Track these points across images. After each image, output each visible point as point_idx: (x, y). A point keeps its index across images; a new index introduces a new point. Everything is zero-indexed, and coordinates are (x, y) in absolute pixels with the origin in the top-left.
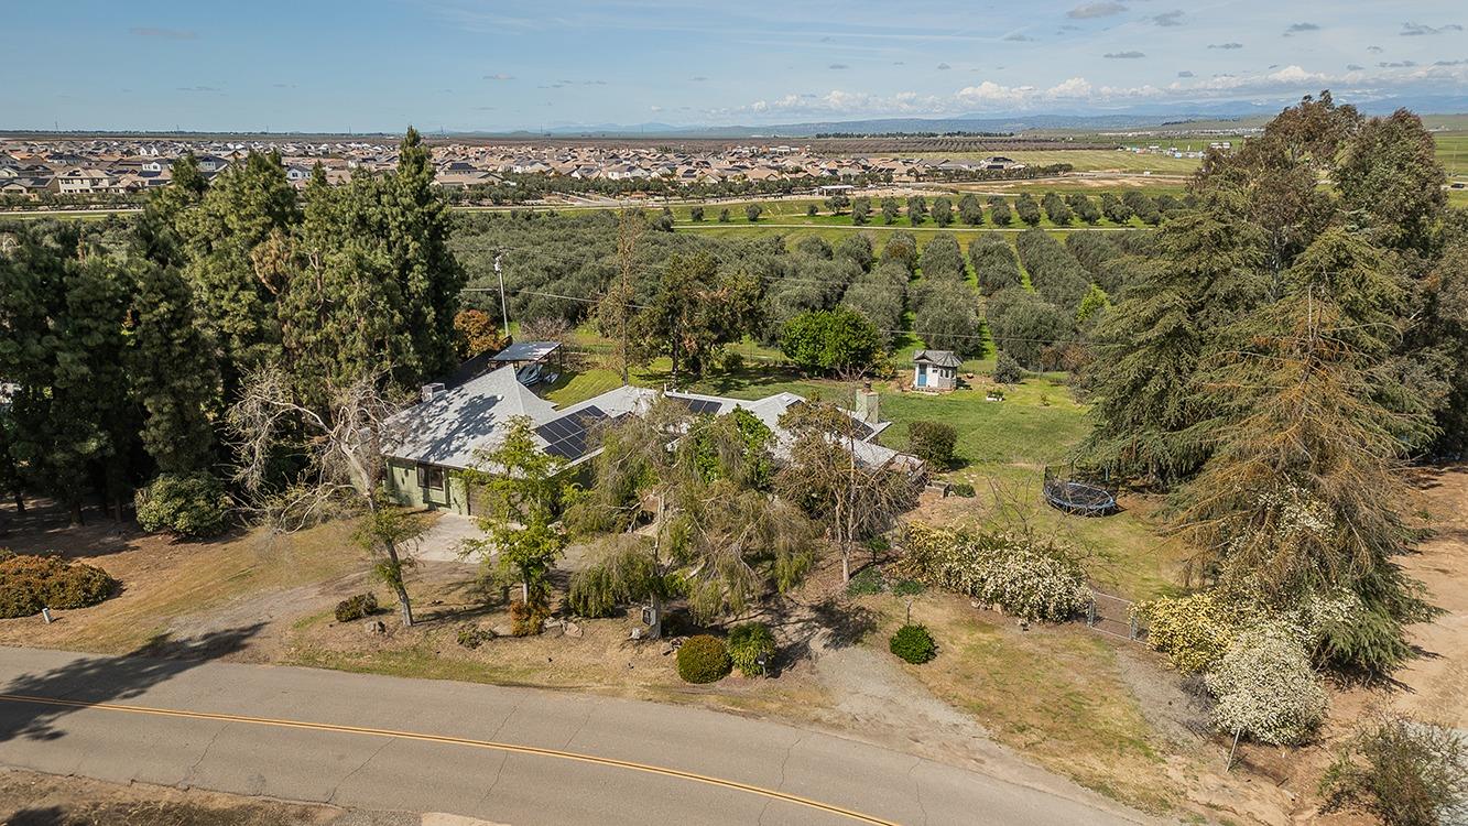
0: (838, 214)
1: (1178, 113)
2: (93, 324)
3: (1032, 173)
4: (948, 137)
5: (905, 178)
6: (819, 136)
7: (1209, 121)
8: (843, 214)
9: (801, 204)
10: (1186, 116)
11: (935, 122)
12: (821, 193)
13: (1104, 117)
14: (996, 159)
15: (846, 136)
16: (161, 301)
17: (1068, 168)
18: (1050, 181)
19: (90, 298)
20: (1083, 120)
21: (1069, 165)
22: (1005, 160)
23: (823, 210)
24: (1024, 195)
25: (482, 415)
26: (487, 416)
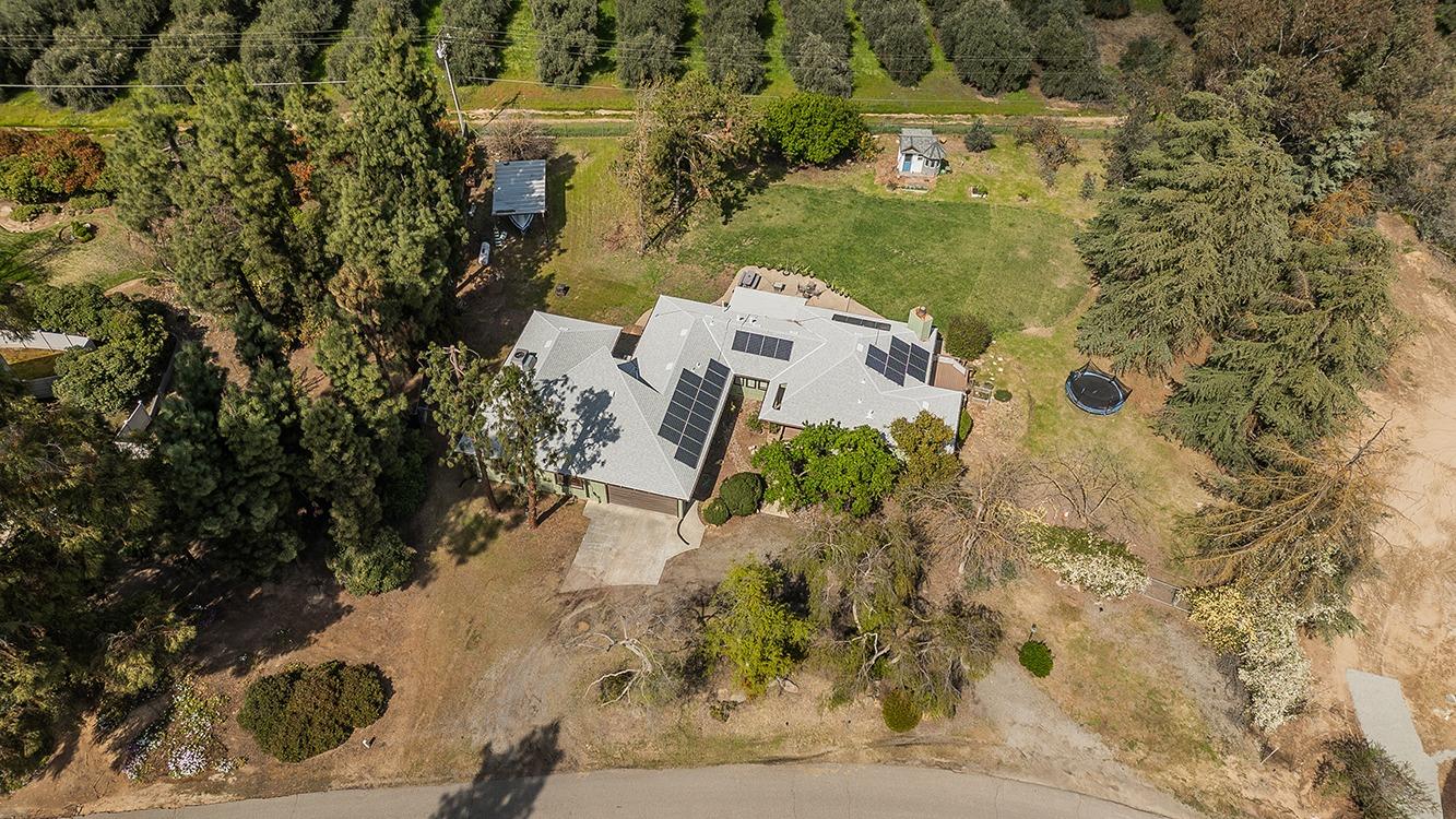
25: (601, 415)
26: (607, 416)
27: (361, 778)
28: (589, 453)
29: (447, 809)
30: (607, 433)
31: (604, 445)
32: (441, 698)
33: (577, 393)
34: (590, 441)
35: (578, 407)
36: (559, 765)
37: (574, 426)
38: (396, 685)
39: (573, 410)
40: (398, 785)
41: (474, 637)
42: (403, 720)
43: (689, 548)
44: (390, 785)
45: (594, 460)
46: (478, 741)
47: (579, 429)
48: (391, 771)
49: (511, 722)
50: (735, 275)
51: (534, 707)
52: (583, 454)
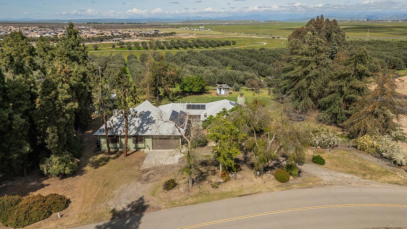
0: (121, 47)
1: (185, 18)
2: (23, 102)
3: (167, 34)
4: (128, 24)
5: (133, 36)
6: (88, 23)
7: (193, 21)
8: (123, 47)
9: (109, 44)
10: (187, 19)
11: (122, 19)
12: (113, 41)
13: (167, 19)
14: (155, 31)
15: (97, 23)
16: (51, 91)
17: (175, 33)
18: (171, 37)
19: (21, 92)
20: (162, 20)
21: (175, 32)
22: (158, 31)
23: (116, 46)
24: (172, 41)
25: (148, 117)
26: (150, 117)
28: (145, 128)
30: (151, 122)
31: (150, 125)
34: (145, 125)
38: (72, 200)
41: (106, 184)
42: (76, 208)
47: (140, 122)
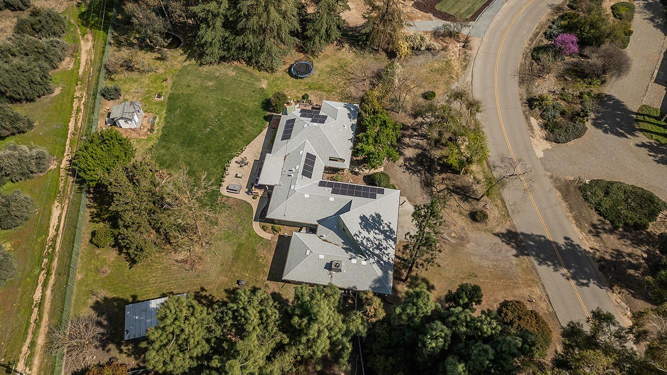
25: (370, 221)
26: (371, 218)
27: (545, 301)
28: (386, 228)
29: (543, 262)
30: (377, 219)
31: (383, 221)
32: (502, 281)
33: (361, 231)
34: (381, 227)
35: (368, 231)
36: (513, 230)
37: (376, 234)
38: (502, 300)
39: (369, 233)
40: (543, 285)
41: (471, 276)
42: (516, 292)
43: (407, 200)
44: (544, 288)
45: (389, 227)
46: (514, 260)
47: (377, 231)
48: (538, 290)
49: (504, 251)
50: (228, 197)
51: (494, 245)
52: (387, 231)
